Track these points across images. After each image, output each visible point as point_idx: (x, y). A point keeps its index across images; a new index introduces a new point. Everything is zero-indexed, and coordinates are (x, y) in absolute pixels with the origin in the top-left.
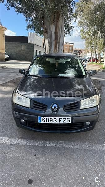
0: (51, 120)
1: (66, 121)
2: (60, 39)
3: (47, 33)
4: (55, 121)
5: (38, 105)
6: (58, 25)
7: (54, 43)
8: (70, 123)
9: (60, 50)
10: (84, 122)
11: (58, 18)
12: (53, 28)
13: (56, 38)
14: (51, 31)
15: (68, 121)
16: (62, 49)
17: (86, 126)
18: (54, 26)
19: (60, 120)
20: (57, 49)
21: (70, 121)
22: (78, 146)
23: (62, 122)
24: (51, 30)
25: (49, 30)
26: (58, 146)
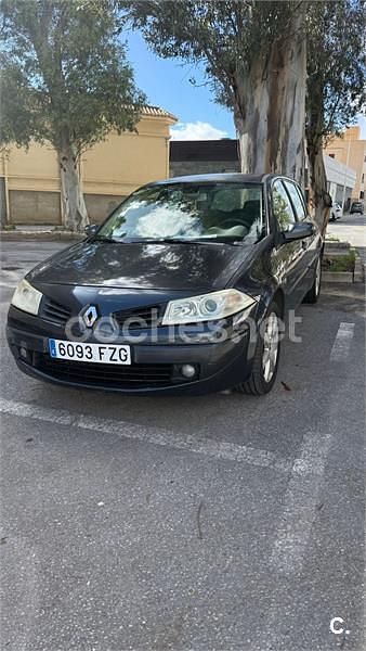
0: (79, 350)
1: (116, 356)
2: (287, 132)
3: (244, 118)
4: (89, 355)
5: (56, 311)
6: (280, 87)
7: (265, 147)
8: (128, 362)
9: (288, 170)
10: (170, 365)
11: (281, 64)
12: (261, 99)
13: (273, 132)
14: (257, 110)
15: (123, 358)
16: (295, 167)
17: (181, 378)
18: (265, 90)
19: (101, 354)
20: (275, 168)
21: (129, 357)
22: (160, 438)
23: (106, 360)
24: (256, 106)
25: (248, 107)
26: (107, 430)
